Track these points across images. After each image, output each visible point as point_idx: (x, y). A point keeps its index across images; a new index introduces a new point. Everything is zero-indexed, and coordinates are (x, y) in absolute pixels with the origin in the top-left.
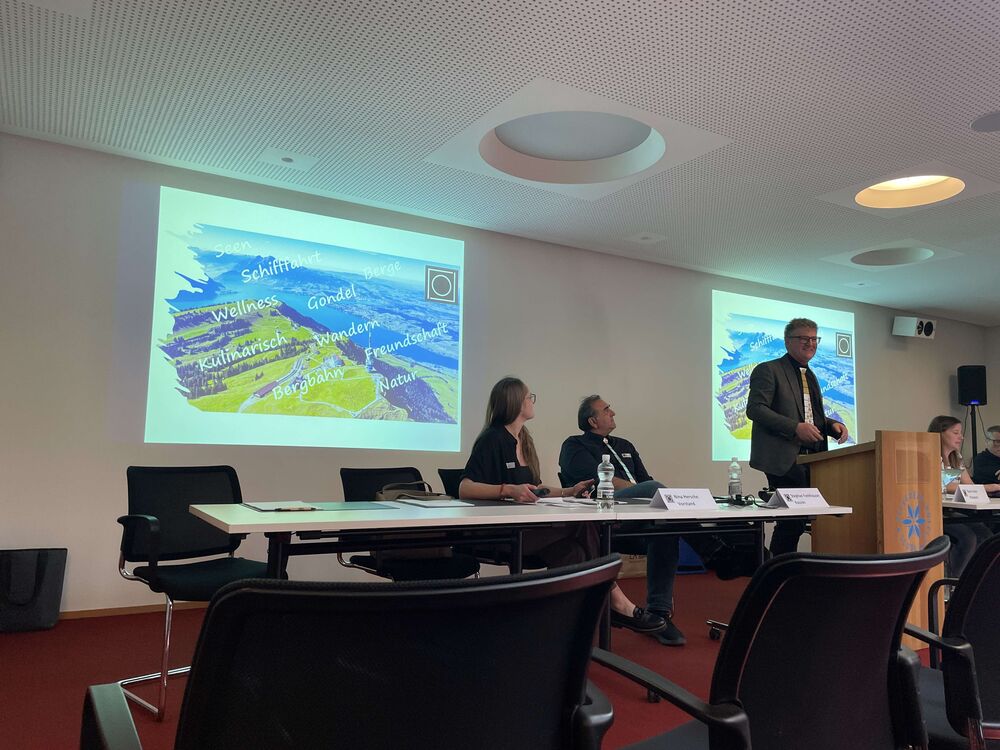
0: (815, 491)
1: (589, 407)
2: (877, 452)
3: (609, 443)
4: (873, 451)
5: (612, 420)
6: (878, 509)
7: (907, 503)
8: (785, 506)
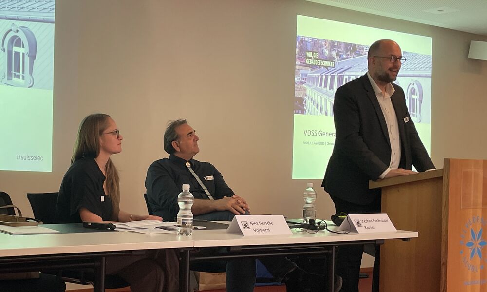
0: (384, 216)
1: (175, 131)
2: (445, 179)
3: (192, 167)
4: (441, 178)
5: (196, 145)
6: (443, 233)
7: (471, 226)
8: (355, 230)
